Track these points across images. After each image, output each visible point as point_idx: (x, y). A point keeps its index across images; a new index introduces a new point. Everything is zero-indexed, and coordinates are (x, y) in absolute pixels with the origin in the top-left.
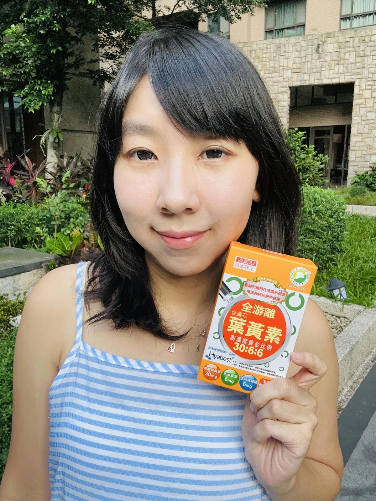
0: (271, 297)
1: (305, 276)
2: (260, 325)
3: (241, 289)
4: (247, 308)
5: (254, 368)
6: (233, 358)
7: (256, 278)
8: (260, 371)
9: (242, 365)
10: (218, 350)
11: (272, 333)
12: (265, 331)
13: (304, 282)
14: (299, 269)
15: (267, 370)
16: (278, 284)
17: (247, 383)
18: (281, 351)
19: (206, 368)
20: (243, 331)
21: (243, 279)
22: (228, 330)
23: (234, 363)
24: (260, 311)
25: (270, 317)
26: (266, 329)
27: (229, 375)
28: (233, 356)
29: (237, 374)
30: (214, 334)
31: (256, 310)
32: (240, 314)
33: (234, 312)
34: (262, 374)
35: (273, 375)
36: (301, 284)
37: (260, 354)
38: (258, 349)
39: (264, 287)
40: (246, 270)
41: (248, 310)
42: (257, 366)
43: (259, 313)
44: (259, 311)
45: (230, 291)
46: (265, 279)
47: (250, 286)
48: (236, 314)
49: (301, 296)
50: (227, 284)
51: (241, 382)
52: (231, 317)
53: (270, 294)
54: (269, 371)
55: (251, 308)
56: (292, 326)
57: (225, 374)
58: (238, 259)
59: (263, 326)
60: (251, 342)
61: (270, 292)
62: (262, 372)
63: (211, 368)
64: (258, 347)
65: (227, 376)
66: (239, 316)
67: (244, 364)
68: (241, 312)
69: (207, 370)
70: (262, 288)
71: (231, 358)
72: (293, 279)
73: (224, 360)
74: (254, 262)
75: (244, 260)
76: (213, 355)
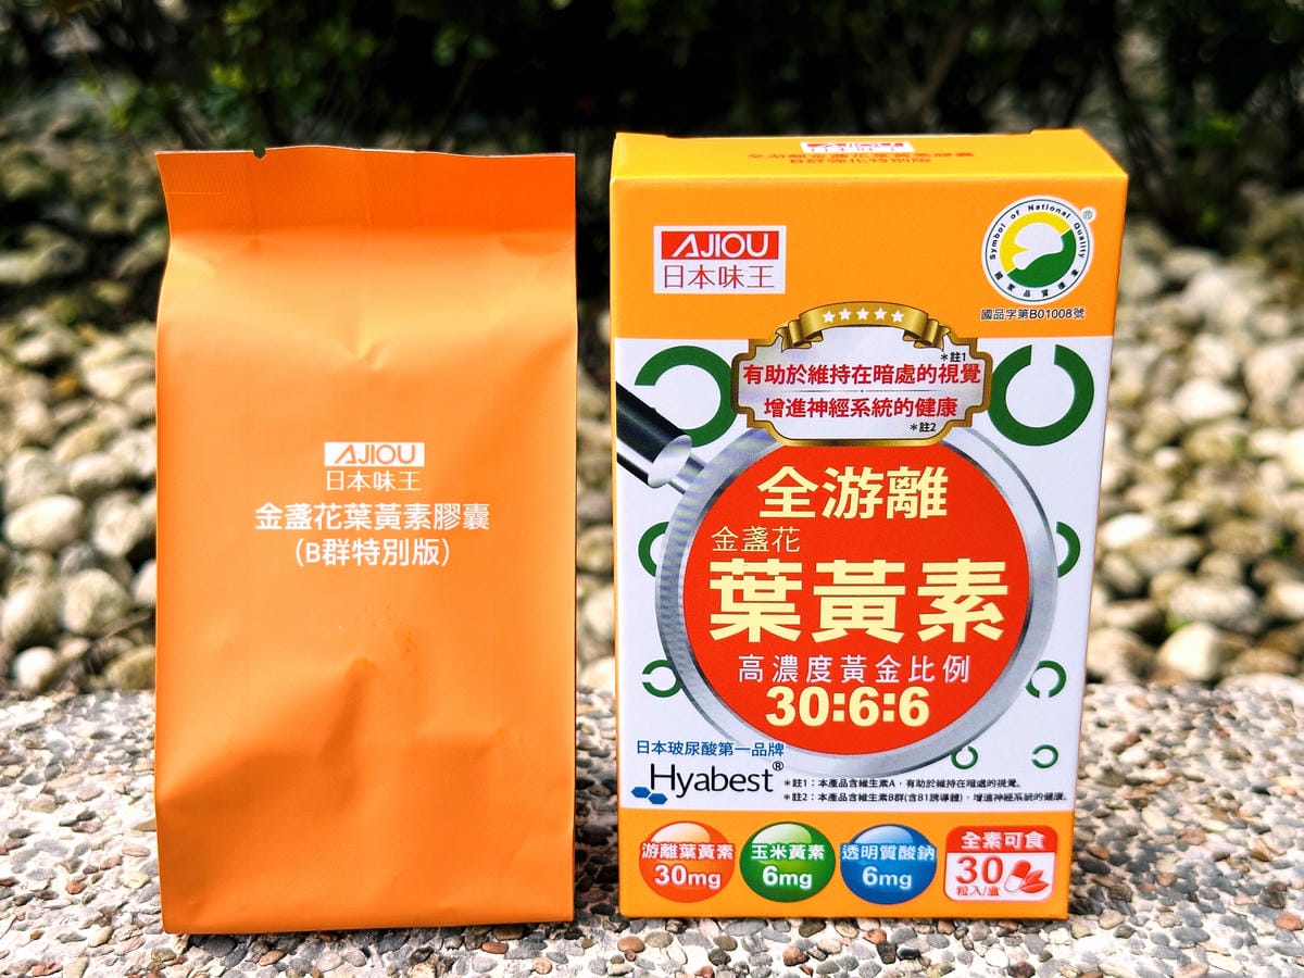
0: (901, 405)
1: (1069, 239)
2: (881, 568)
3: (730, 406)
4: (786, 496)
5: (903, 789)
6: (778, 766)
7: (799, 323)
8: (935, 797)
9: (838, 791)
10: (692, 748)
11: (955, 593)
12: (912, 590)
13: (1068, 278)
14: (1024, 210)
15: (972, 784)
16: (927, 323)
17: (883, 867)
18: (1023, 669)
19: (651, 850)
20: (796, 620)
21: (727, 350)
22: (717, 635)
23: (791, 790)
24: (863, 494)
25: (925, 514)
26: (914, 578)
27: (778, 852)
28: (777, 758)
29: (818, 837)
30: (648, 670)
31: (837, 495)
32: (758, 538)
34: (949, 807)
36: (1053, 288)
37: (915, 713)
38: (898, 690)
39: (852, 364)
40: (730, 290)
41: (795, 508)
42: (915, 775)
43: (862, 508)
44: (855, 494)
45: (672, 431)
46: (845, 315)
47: (774, 374)
48: (739, 544)
49: (1066, 359)
50: (644, 394)
51: (851, 873)
52: (715, 567)
53: (895, 391)
54: (982, 784)
55: (808, 494)
56: (1054, 528)
57: (759, 855)
58: (671, 243)
59: (899, 567)
60: (854, 668)
61: (891, 382)
62: (946, 798)
63: (678, 841)
64: (897, 681)
65: (770, 862)
66: (756, 548)
67: (844, 784)
68: (759, 528)
69: (658, 856)
70: (844, 367)
71: (766, 771)
72: (1005, 274)
73: (735, 785)
74: (766, 237)
75: (702, 239)
76: (670, 779)
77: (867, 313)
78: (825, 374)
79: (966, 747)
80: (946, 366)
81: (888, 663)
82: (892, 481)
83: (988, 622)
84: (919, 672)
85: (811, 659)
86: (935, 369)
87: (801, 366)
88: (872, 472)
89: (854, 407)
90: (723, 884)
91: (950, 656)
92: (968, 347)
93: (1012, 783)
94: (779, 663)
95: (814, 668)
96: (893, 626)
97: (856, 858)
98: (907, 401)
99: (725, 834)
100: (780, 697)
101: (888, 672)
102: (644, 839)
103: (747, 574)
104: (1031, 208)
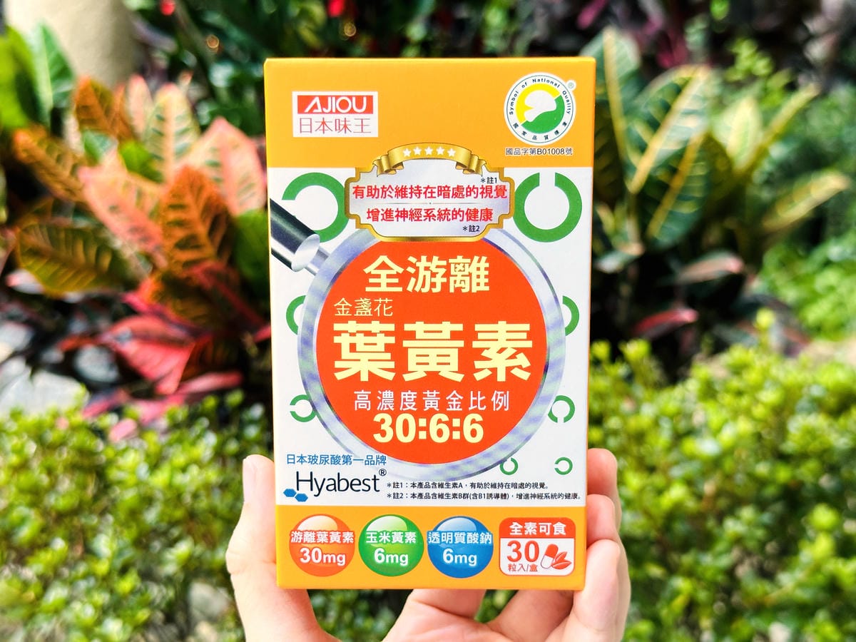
0: (456, 213)
1: (559, 101)
2: (447, 327)
3: (345, 213)
5: (467, 490)
6: (383, 472)
7: (388, 157)
8: (490, 496)
9: (424, 491)
10: (324, 459)
11: (495, 347)
12: (468, 344)
13: (560, 128)
14: (530, 82)
15: (515, 485)
16: (472, 156)
17: (457, 549)
18: (544, 402)
19: (297, 537)
20: (392, 365)
21: (341, 174)
22: (340, 376)
23: (392, 490)
24: (433, 275)
25: (475, 289)
26: (468, 335)
27: (385, 538)
28: (381, 466)
29: (411, 526)
30: (293, 403)
31: (416, 275)
32: (365, 307)
33: (343, 305)
34: (500, 503)
35: (540, 496)
36: (551, 134)
37: (474, 433)
38: (462, 416)
39: (423, 185)
40: (342, 134)
41: (389, 285)
42: (475, 479)
43: (433, 285)
44: (428, 275)
45: (307, 232)
46: (418, 151)
47: (372, 192)
48: (353, 310)
49: (562, 182)
50: (288, 206)
51: (435, 552)
52: (337, 327)
53: (452, 204)
54: (522, 486)
55: (397, 275)
56: (561, 300)
57: (371, 540)
58: (304, 102)
59: (459, 327)
60: (431, 400)
61: (449, 197)
62: (497, 496)
63: (316, 530)
64: (461, 409)
65: (379, 545)
66: (364, 313)
67: (427, 486)
68: (366, 299)
69: (302, 541)
70: (418, 187)
71: (375, 476)
72: (519, 124)
73: (353, 487)
74: (365, 99)
75: (324, 100)
76: (310, 483)
77: (432, 150)
78: (405, 191)
79: (510, 459)
80: (484, 187)
81: (454, 396)
82: (452, 266)
83: (520, 367)
84: (475, 403)
85: (403, 393)
86: (477, 188)
87: (390, 186)
88: (439, 260)
89: (426, 215)
90: (347, 563)
91: (496, 392)
92: (498, 174)
93: (542, 485)
94: (381, 396)
95: (405, 400)
96: (457, 370)
97: (438, 542)
98: (459, 211)
99: (348, 524)
100: (383, 421)
101: (454, 403)
102: (292, 529)
103: (358, 332)
104: (534, 81)
